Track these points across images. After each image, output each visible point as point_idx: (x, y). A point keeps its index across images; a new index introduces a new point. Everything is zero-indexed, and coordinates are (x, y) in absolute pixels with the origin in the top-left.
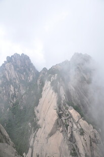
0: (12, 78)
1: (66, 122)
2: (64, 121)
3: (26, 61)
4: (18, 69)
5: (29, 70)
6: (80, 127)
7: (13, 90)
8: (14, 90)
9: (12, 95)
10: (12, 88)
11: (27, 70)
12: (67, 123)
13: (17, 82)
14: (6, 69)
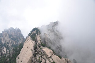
0: (6, 43)
1: (39, 59)
2: (38, 58)
3: (18, 33)
4: (12, 37)
5: (20, 38)
6: (52, 61)
7: (5, 51)
8: (7, 51)
9: (4, 55)
10: (5, 49)
11: (18, 38)
12: (41, 60)
13: (10, 45)
14: (2, 37)
